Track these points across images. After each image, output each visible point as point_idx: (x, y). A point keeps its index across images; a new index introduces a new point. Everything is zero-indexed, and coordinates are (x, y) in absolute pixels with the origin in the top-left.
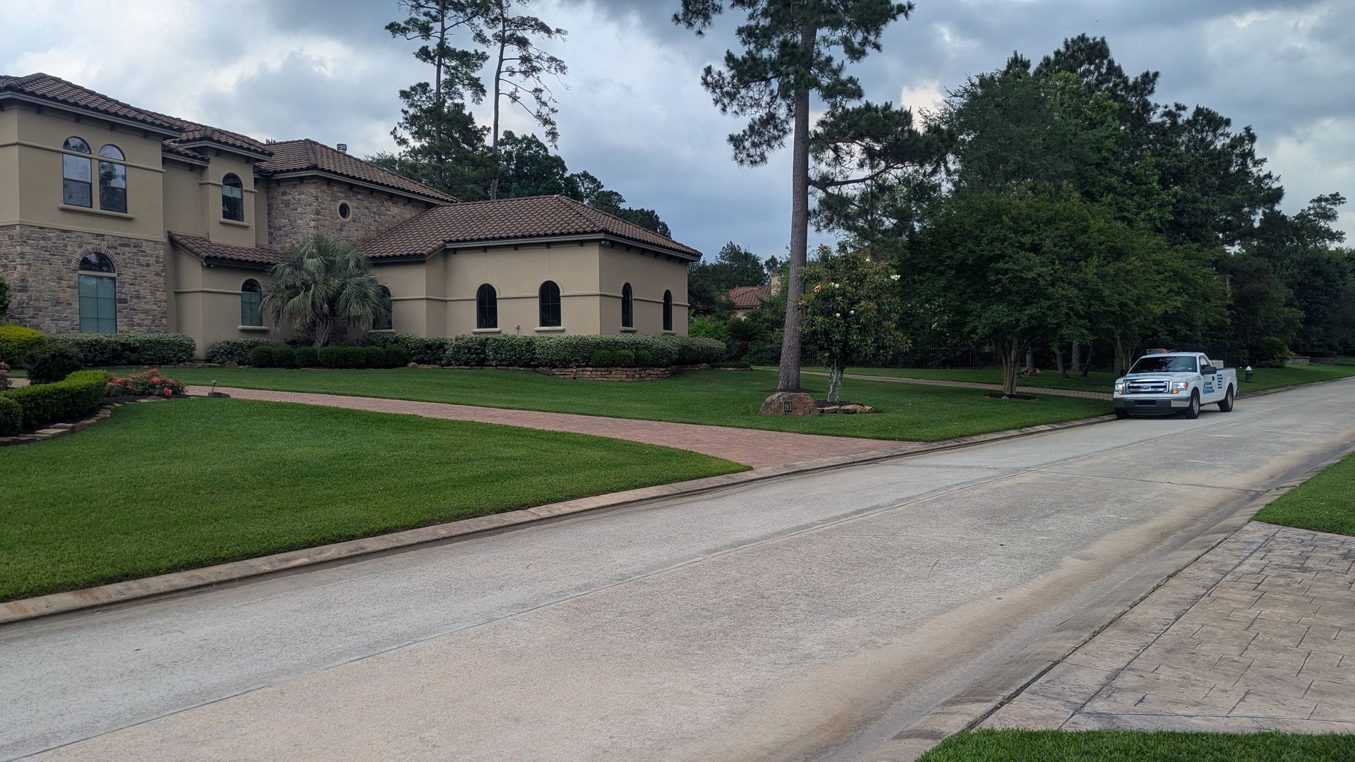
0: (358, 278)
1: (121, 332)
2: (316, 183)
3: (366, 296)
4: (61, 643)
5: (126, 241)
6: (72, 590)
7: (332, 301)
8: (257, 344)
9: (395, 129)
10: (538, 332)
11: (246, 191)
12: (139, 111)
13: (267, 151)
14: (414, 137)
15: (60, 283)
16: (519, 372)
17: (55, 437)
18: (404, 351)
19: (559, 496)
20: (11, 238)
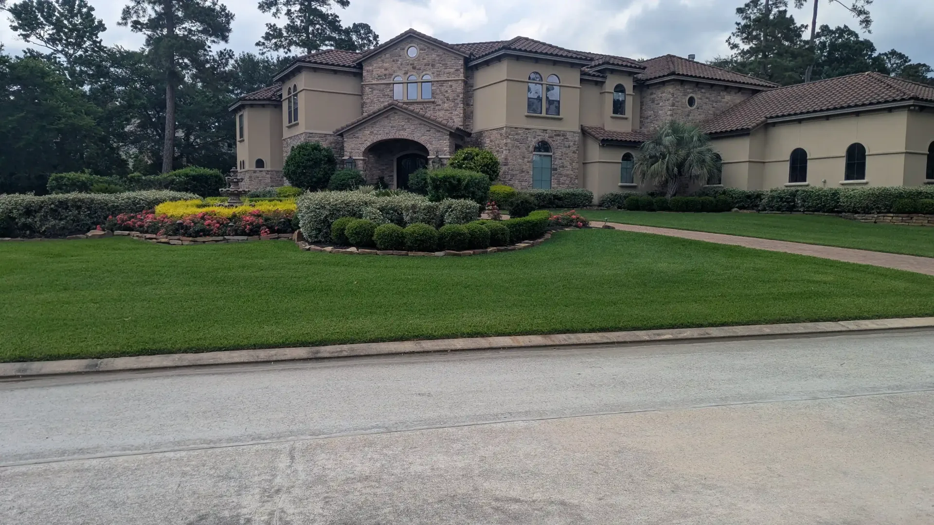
0: (699, 148)
1: (554, 188)
2: (673, 84)
3: (704, 161)
4: (538, 363)
5: (558, 133)
6: (541, 334)
7: (680, 165)
8: (629, 195)
9: (730, 38)
10: (843, 184)
11: (628, 95)
12: (569, 51)
13: (641, 66)
14: (743, 42)
15: (523, 160)
16: (824, 217)
17: (525, 248)
18: (729, 200)
19: (866, 314)
20: (501, 135)
